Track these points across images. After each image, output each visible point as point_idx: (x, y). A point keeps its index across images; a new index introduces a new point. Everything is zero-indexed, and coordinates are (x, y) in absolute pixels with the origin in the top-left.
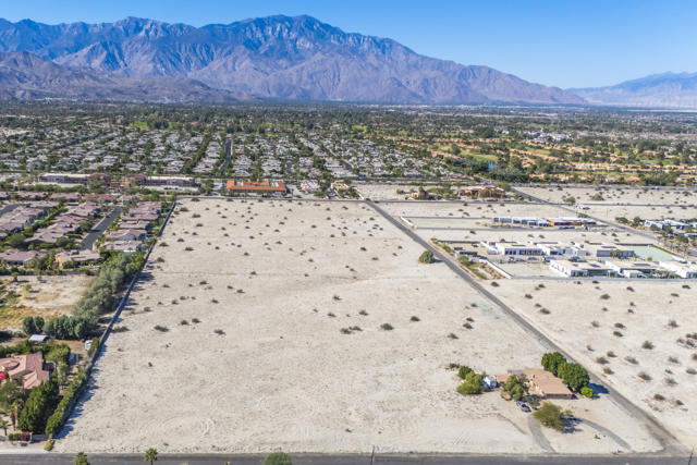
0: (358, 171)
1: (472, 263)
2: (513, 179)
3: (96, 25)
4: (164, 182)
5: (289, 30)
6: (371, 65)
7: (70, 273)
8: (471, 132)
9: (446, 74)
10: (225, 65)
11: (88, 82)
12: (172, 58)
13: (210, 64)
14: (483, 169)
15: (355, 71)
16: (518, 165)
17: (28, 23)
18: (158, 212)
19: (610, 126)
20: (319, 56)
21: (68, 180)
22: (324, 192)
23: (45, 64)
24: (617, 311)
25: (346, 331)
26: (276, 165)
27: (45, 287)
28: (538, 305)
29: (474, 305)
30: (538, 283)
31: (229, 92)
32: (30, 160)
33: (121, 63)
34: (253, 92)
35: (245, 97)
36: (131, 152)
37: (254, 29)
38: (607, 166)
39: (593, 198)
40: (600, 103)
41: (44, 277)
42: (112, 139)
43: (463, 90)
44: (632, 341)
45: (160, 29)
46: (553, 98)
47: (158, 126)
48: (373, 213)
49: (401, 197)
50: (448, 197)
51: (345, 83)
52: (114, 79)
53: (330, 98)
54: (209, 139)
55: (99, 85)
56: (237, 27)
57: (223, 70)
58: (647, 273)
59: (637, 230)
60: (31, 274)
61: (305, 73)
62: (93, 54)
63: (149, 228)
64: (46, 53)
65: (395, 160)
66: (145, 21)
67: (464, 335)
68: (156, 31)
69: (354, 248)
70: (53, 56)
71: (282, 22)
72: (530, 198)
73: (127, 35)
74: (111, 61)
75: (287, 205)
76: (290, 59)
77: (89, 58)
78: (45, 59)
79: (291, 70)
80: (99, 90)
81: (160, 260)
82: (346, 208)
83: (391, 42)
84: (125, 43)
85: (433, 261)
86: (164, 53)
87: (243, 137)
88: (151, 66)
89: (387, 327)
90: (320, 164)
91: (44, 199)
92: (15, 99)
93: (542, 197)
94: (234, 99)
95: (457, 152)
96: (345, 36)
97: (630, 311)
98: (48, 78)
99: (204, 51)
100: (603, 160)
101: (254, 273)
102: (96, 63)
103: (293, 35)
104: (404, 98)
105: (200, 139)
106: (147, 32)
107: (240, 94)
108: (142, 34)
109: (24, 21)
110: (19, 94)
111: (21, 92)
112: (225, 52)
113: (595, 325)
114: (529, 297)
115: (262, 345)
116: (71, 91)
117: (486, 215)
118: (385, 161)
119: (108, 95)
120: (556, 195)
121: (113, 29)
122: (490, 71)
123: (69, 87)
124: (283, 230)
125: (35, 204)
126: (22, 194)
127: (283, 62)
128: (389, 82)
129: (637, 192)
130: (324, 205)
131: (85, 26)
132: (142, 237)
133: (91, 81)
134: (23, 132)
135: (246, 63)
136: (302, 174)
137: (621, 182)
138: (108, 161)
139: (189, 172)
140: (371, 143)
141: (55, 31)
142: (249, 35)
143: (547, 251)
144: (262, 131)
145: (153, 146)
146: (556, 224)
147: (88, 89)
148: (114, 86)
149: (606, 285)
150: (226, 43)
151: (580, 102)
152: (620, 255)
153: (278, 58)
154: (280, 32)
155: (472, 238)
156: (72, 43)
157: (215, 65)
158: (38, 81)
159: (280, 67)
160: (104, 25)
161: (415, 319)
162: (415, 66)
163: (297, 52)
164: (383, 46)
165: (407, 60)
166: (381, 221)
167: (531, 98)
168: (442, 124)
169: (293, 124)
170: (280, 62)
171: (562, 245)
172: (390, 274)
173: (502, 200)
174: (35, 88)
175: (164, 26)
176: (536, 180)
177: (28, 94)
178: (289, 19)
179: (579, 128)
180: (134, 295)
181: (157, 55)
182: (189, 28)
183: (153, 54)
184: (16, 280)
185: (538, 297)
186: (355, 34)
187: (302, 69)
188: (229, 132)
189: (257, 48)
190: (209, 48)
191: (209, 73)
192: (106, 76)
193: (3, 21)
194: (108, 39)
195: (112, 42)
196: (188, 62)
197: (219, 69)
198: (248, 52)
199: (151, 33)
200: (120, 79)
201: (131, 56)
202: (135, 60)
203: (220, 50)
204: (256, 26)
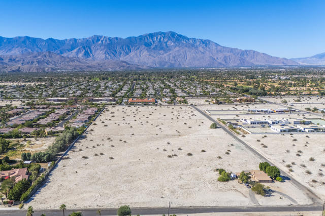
0: (189, 93)
1: (235, 128)
2: (260, 94)
3: (80, 39)
4: (101, 100)
5: (164, 38)
6: (200, 51)
7: (50, 137)
8: (244, 77)
9: (234, 54)
10: (136, 54)
11: (76, 63)
12: (113, 52)
13: (130, 54)
14: (247, 91)
15: (194, 54)
16: (263, 89)
17: (51, 39)
18: (95, 112)
19: (309, 73)
20: (177, 48)
21: (58, 100)
22: (172, 102)
23: (58, 56)
24: (300, 145)
25: (170, 157)
26: (153, 92)
27: (37, 143)
28: (262, 144)
29: (232, 145)
30: (263, 135)
31: (138, 65)
32: (44, 93)
33: (91, 55)
34: (149, 65)
35: (145, 67)
36: (89, 89)
37: (148, 38)
38: (304, 88)
39: (296, 101)
40: (305, 64)
41: (38, 138)
42: (82, 85)
43: (243, 61)
44: (305, 157)
46: (283, 63)
47: (104, 79)
48: (193, 109)
49: (208, 103)
50: (228, 102)
51: (189, 60)
52: (88, 62)
53: (183, 66)
54: (125, 83)
55: (81, 64)
56: (141, 38)
57: (135, 56)
58: (317, 130)
59: (315, 113)
60: (33, 137)
61: (171, 56)
62: (79, 51)
63: (90, 118)
64: (59, 52)
65: (207, 88)
66: (101, 37)
67: (225, 157)
68: (106, 41)
69: (181, 123)
70: (61, 53)
71: (161, 35)
72: (266, 102)
73: (93, 42)
74: (87, 54)
75: (154, 107)
76: (164, 50)
77: (77, 53)
78: (58, 54)
79: (165, 55)
80: (81, 67)
81: (92, 130)
82: (181, 108)
83: (209, 41)
84: (93, 46)
85: (217, 128)
86: (109, 49)
87: (140, 82)
88: (104, 56)
89: (190, 154)
90: (173, 91)
91: (46, 108)
92: (44, 71)
93: (272, 101)
94: (140, 68)
95: (236, 84)
96: (189, 39)
97: (306, 145)
98: (59, 62)
99: (127, 49)
100: (303, 86)
101: (133, 134)
102: (80, 55)
103: (166, 40)
104: (216, 65)
105: (121, 83)
106: (102, 41)
107: (143, 66)
108: (100, 42)
109: (49, 39)
110: (46, 69)
111: (47, 68)
112: (136, 48)
113: (288, 151)
114: (259, 141)
115: (130, 163)
116: (69, 67)
117: (245, 109)
118: (202, 89)
119: (85, 68)
120: (279, 100)
121: (87, 41)
122: (254, 52)
123: (68, 66)
124: (150, 117)
125: (41, 110)
126: (37, 106)
127: (162, 52)
128: (209, 58)
129: (317, 98)
130: (171, 107)
131: (75, 40)
132: (86, 121)
133: (78, 63)
134: (44, 83)
135: (145, 53)
136: (164, 95)
137: (310, 94)
138: (79, 93)
139: (113, 96)
140: (197, 82)
141: (62, 43)
142: (146, 41)
143: (270, 122)
144: (149, 80)
145: (100, 86)
146: (277, 111)
147: (76, 66)
148: (88, 65)
149: (296, 135)
150: (136, 44)
151: (296, 64)
152: (304, 123)
153: (159, 50)
154: (160, 39)
155: (237, 118)
156: (70, 47)
157: (132, 54)
158: (55, 64)
159: (161, 54)
160: (83, 39)
161: (203, 151)
162: (220, 51)
163: (167, 47)
164: (206, 43)
165: (217, 48)
166: (196, 112)
167: (273, 63)
168: (231, 74)
169: (163, 76)
170: (160, 52)
171: (278, 119)
172: (196, 133)
173: (253, 103)
174: (53, 66)
175: (109, 39)
176: (271, 95)
177: (50, 69)
178: (164, 33)
179: (294, 74)
180: (76, 145)
181: (106, 51)
182: (120, 39)
183: (105, 51)
184: (25, 140)
185: (264, 141)
186: (193, 39)
187: (170, 54)
188: (135, 80)
189: (150, 46)
190: (129, 47)
191: (129, 58)
192: (85, 61)
193: (40, 39)
194: (85, 45)
195: (87, 46)
196: (120, 53)
197: (133, 56)
198: (146, 48)
199: (104, 42)
200: (91, 62)
201: (95, 51)
202: (97, 53)
203: (134, 47)
204: (150, 37)
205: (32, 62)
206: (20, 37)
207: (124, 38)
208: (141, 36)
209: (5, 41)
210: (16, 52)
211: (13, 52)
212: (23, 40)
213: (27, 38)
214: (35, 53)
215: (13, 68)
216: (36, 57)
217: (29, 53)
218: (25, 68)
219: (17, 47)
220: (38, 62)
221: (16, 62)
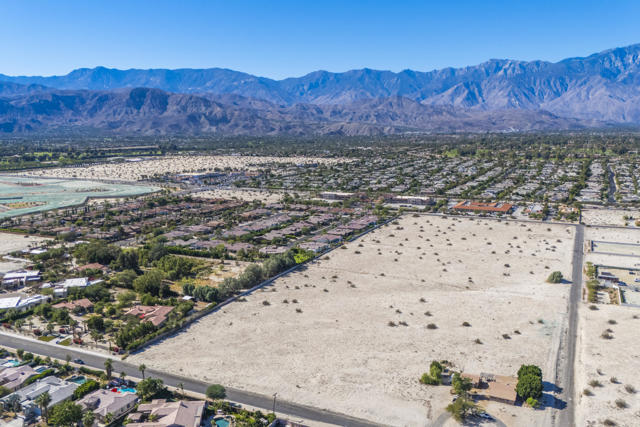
3: (461, 69)
10: (579, 95)
11: (446, 117)
12: (526, 92)
13: (563, 95)
17: (408, 72)
23: (414, 105)
31: (577, 120)
33: (480, 99)
34: (605, 119)
35: (594, 124)
37: (613, 59)
45: (517, 67)
52: (468, 114)
55: (454, 119)
56: (595, 59)
57: (576, 99)
62: (456, 93)
64: (419, 96)
66: (504, 62)
68: (514, 69)
73: (488, 74)
74: (471, 98)
77: (453, 97)
78: (416, 100)
80: (452, 124)
84: (485, 82)
86: (519, 87)
88: (506, 100)
92: (381, 134)
94: (581, 127)
98: (414, 115)
99: (558, 84)
102: (458, 100)
106: (505, 71)
107: (589, 121)
108: (501, 73)
109: (405, 71)
110: (386, 130)
111: (388, 128)
112: (579, 82)
116: (429, 125)
119: (459, 127)
121: (476, 71)
123: (428, 122)
131: (453, 71)
133: (448, 116)
135: (600, 92)
141: (428, 77)
142: (607, 65)
147: (443, 123)
148: (466, 119)
150: (581, 74)
153: (638, 85)
156: (440, 86)
157: (568, 95)
158: (406, 118)
160: (468, 68)
174: (402, 124)
175: (522, 65)
177: (393, 129)
181: (512, 90)
182: (546, 64)
183: (509, 88)
189: (615, 76)
190: (564, 80)
191: (561, 103)
192: (463, 111)
194: (470, 80)
195: (472, 83)
196: (542, 93)
197: (571, 99)
198: (604, 80)
199: (509, 72)
200: (476, 113)
201: (489, 92)
202: (493, 94)
203: (574, 81)
204: (616, 56)
205: (367, 117)
206: (355, 71)
208: (596, 54)
209: (331, 78)
210: (346, 98)
211: (341, 98)
212: (359, 75)
213: (368, 71)
214: (376, 99)
215: (334, 128)
216: (375, 106)
218: (351, 128)
219: (350, 89)
220: (378, 116)
221: (341, 117)
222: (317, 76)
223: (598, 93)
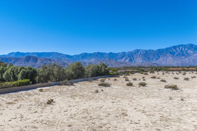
3: (127, 52)
5: (185, 48)
10: (164, 59)
12: (148, 58)
13: (159, 59)
17: (111, 53)
20: (196, 55)
33: (133, 61)
37: (173, 49)
45: (144, 51)
52: (131, 64)
55: (127, 65)
61: (191, 60)
62: (126, 59)
66: (140, 50)
68: (143, 52)
70: (116, 60)
71: (182, 46)
73: (135, 54)
74: (131, 60)
76: (185, 56)
79: (186, 59)
84: (135, 56)
86: (145, 57)
88: (142, 61)
98: (114, 64)
99: (157, 56)
102: (127, 61)
103: (186, 50)
106: (141, 52)
108: (139, 53)
121: (131, 53)
123: (119, 66)
127: (183, 57)
131: (124, 53)
133: (125, 64)
141: (117, 54)
142: (171, 51)
150: (164, 53)
153: (181, 56)
154: (182, 49)
156: (121, 57)
157: (161, 59)
158: (112, 65)
159: (182, 59)
160: (129, 52)
163: (188, 54)
170: (182, 57)
175: (145, 51)
178: (185, 45)
181: (143, 58)
182: (153, 50)
189: (174, 54)
190: (159, 55)
191: (159, 62)
192: (129, 63)
193: (105, 53)
195: (131, 56)
196: (152, 59)
197: (162, 60)
198: (171, 55)
199: (142, 53)
201: (136, 59)
202: (137, 59)
203: (162, 55)
204: (173, 48)
206: (95, 53)
207: (155, 50)
208: (167, 48)
209: (88, 55)
211: (91, 60)
212: (97, 53)
213: (99, 53)
214: (102, 60)
216: (102, 62)
217: (99, 60)
219: (94, 58)
222: (84, 54)
223: (170, 59)
